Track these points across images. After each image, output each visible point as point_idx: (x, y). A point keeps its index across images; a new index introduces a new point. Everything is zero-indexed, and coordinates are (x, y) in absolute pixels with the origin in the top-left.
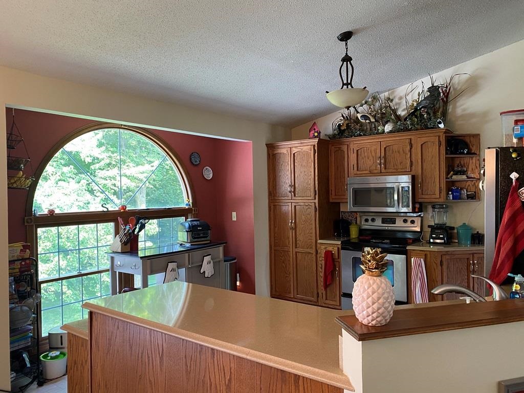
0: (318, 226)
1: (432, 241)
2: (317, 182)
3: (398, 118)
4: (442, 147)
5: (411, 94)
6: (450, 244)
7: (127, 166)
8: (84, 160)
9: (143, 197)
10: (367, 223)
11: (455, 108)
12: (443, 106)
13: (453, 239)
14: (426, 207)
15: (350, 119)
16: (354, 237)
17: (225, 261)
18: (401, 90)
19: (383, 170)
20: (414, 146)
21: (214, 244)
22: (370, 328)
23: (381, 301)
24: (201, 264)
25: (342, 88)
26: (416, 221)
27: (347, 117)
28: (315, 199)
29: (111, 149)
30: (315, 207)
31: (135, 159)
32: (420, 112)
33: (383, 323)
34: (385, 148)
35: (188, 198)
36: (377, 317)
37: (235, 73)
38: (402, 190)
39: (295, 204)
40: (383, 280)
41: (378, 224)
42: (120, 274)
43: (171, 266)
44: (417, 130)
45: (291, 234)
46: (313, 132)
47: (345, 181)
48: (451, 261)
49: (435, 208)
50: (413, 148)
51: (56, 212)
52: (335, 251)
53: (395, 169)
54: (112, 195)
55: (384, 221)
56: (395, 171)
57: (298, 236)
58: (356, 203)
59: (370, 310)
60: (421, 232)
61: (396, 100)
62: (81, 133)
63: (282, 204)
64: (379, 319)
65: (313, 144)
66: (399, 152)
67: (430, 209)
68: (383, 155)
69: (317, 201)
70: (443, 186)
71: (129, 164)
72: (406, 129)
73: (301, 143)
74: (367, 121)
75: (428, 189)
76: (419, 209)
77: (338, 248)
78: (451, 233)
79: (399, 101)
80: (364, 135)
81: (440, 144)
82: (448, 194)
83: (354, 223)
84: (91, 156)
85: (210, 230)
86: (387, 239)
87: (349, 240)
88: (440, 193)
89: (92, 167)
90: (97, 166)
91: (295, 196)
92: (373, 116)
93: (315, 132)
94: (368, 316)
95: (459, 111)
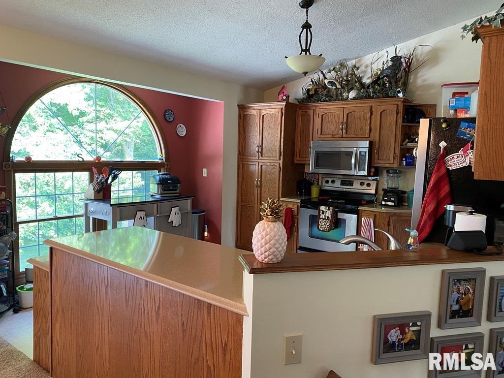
0: (281, 185)
1: (383, 203)
2: (282, 144)
3: (363, 85)
4: (399, 115)
5: (376, 63)
6: (399, 207)
7: (115, 120)
8: (72, 113)
9: (131, 151)
10: (327, 185)
11: (415, 78)
12: (405, 76)
13: (405, 202)
14: (382, 172)
15: (319, 84)
16: (314, 196)
17: (193, 213)
18: (368, 59)
19: (344, 135)
20: (374, 113)
21: (182, 197)
22: (264, 264)
23: (272, 242)
24: (169, 214)
25: (301, 54)
26: (372, 185)
27: (316, 82)
28: (280, 160)
29: (100, 103)
30: (280, 167)
31: (122, 114)
32: (383, 81)
33: (275, 260)
34: (348, 114)
35: (162, 153)
36: (269, 255)
37: (202, 34)
38: (360, 154)
39: (262, 164)
40: (276, 225)
41: (337, 186)
42: (94, 219)
43: (139, 214)
44: (377, 98)
45: (256, 191)
46: (282, 95)
47: (309, 144)
48: (398, 223)
49: (389, 173)
50: (373, 115)
51: (32, 160)
52: (295, 208)
53: (355, 134)
54: (100, 148)
55: (343, 183)
56: (355, 136)
57: (262, 194)
58: (317, 165)
59: (263, 249)
60: (375, 195)
61: (362, 68)
62: (58, 85)
63: (250, 163)
64: (270, 257)
65: (281, 107)
66: (360, 118)
67: (385, 174)
68: (345, 120)
69: (281, 161)
70: (398, 153)
71: (117, 118)
72: (368, 97)
73: (270, 106)
74: (334, 87)
75: (384, 155)
76: (374, 173)
77: (298, 206)
78: (403, 197)
79: (365, 69)
80: (330, 100)
81: (398, 112)
82: (402, 160)
83: (316, 184)
84: (78, 110)
85: (180, 183)
86: (343, 200)
87: (310, 199)
88: (394, 159)
89: (80, 120)
90: (85, 119)
91: (262, 156)
92: (339, 83)
93: (284, 95)
94: (262, 254)
95: (419, 82)
